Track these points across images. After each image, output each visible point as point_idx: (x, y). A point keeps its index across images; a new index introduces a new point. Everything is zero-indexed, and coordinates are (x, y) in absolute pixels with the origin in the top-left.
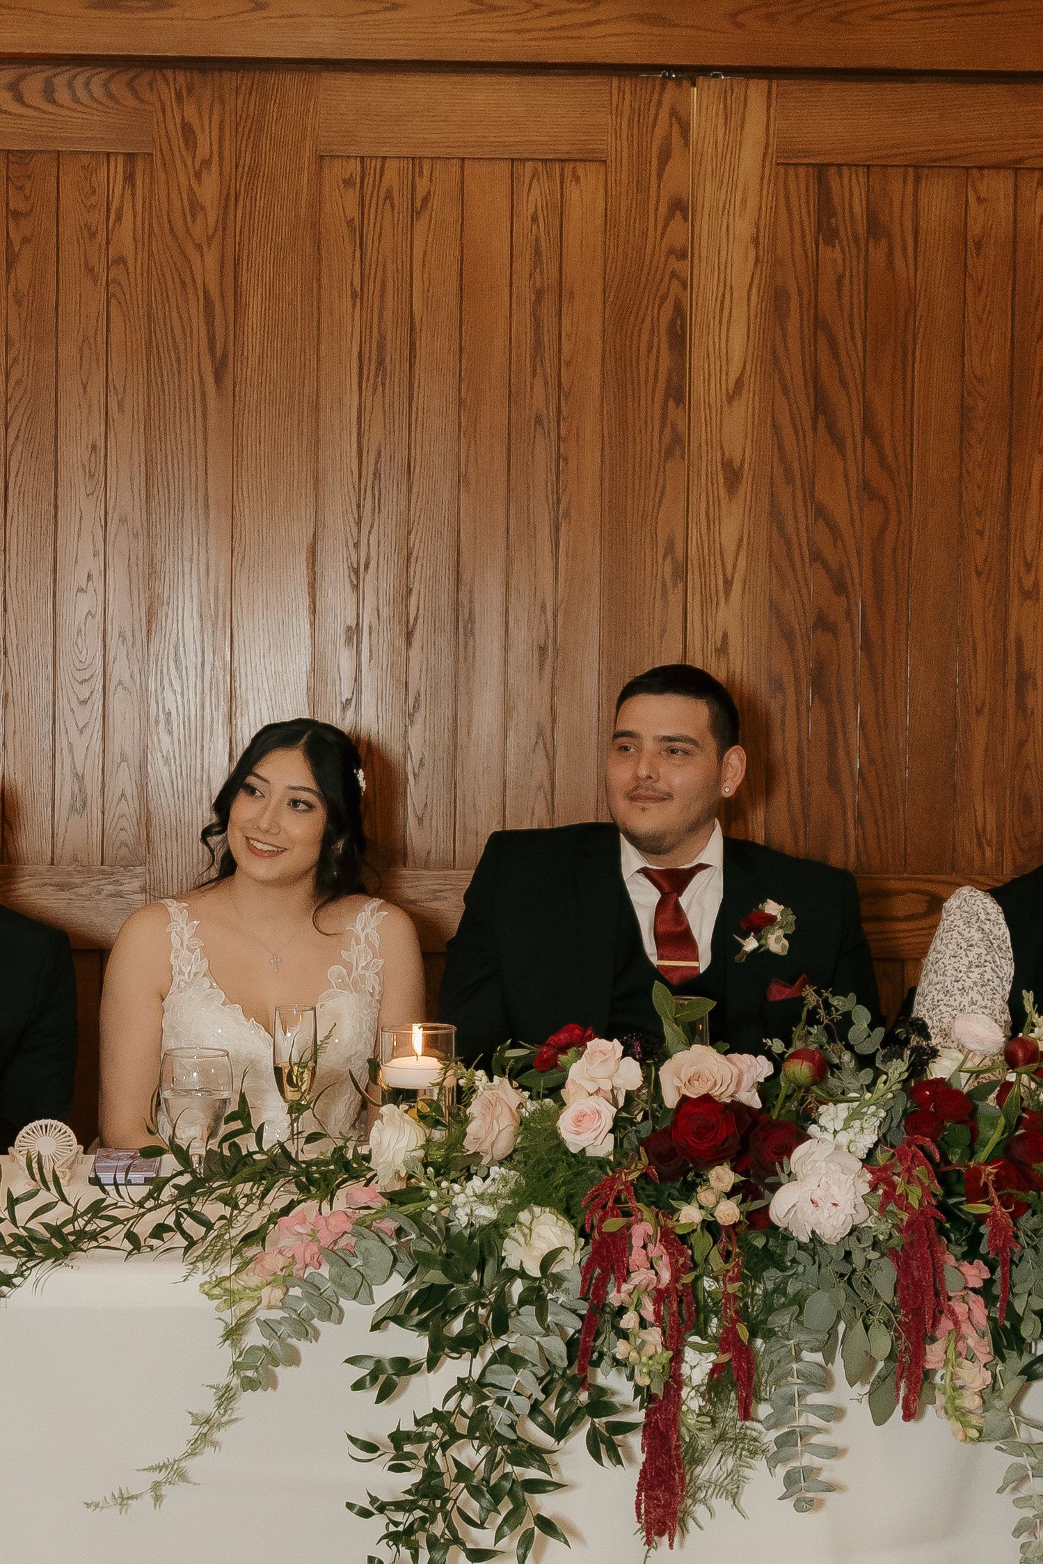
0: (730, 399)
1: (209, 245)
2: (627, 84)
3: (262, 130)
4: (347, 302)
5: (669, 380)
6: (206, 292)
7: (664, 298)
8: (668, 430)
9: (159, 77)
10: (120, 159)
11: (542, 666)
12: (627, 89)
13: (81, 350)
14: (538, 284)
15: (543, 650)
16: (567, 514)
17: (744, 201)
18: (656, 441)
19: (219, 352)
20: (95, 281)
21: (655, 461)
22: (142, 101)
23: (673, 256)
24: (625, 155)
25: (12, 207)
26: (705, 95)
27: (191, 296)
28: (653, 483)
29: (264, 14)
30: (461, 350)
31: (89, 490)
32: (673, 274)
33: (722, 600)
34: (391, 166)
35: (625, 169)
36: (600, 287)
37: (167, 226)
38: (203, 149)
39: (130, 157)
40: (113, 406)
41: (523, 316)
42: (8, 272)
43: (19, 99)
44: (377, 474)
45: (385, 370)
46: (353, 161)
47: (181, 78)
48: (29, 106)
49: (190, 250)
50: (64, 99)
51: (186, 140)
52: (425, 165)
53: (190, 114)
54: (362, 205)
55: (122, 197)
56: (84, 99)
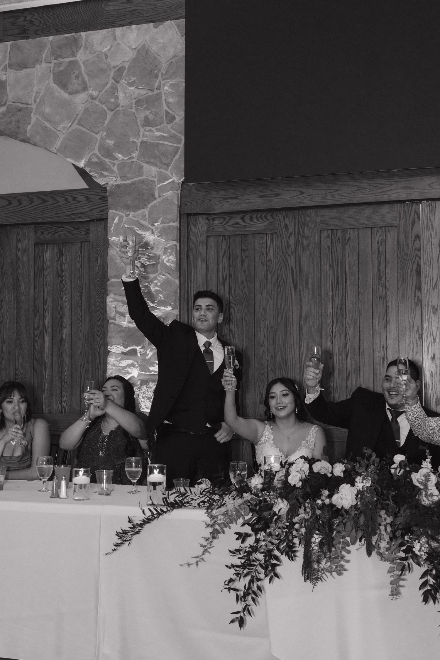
0: (433, 289)
1: (292, 254)
2: (402, 205)
3: (305, 225)
4: (328, 268)
5: (416, 284)
6: (292, 268)
7: (414, 262)
8: (416, 298)
9: (279, 213)
10: (270, 235)
11: (383, 363)
12: (402, 207)
13: (260, 284)
14: (379, 260)
15: (383, 359)
16: (389, 322)
17: (436, 234)
18: (413, 301)
19: (295, 283)
20: (264, 266)
21: (413, 306)
22: (274, 219)
23: (416, 251)
24: (402, 224)
25: (243, 248)
26: (424, 206)
27: (288, 268)
28: (412, 313)
29: (304, 195)
30: (359, 279)
31: (263, 319)
32: (417, 255)
33: (433, 344)
34: (339, 231)
35: (402, 228)
36: (396, 260)
37: (281, 251)
38: (290, 230)
39: (272, 234)
40: (269, 298)
41: (376, 269)
42: (242, 265)
43: (244, 221)
44: (337, 313)
45: (338, 285)
46: (329, 231)
47: (284, 213)
48: (246, 223)
49: (287, 257)
50: (255, 220)
51: (286, 229)
52: (349, 230)
53: (287, 222)
54: (332, 242)
55: (270, 244)
56: (260, 220)
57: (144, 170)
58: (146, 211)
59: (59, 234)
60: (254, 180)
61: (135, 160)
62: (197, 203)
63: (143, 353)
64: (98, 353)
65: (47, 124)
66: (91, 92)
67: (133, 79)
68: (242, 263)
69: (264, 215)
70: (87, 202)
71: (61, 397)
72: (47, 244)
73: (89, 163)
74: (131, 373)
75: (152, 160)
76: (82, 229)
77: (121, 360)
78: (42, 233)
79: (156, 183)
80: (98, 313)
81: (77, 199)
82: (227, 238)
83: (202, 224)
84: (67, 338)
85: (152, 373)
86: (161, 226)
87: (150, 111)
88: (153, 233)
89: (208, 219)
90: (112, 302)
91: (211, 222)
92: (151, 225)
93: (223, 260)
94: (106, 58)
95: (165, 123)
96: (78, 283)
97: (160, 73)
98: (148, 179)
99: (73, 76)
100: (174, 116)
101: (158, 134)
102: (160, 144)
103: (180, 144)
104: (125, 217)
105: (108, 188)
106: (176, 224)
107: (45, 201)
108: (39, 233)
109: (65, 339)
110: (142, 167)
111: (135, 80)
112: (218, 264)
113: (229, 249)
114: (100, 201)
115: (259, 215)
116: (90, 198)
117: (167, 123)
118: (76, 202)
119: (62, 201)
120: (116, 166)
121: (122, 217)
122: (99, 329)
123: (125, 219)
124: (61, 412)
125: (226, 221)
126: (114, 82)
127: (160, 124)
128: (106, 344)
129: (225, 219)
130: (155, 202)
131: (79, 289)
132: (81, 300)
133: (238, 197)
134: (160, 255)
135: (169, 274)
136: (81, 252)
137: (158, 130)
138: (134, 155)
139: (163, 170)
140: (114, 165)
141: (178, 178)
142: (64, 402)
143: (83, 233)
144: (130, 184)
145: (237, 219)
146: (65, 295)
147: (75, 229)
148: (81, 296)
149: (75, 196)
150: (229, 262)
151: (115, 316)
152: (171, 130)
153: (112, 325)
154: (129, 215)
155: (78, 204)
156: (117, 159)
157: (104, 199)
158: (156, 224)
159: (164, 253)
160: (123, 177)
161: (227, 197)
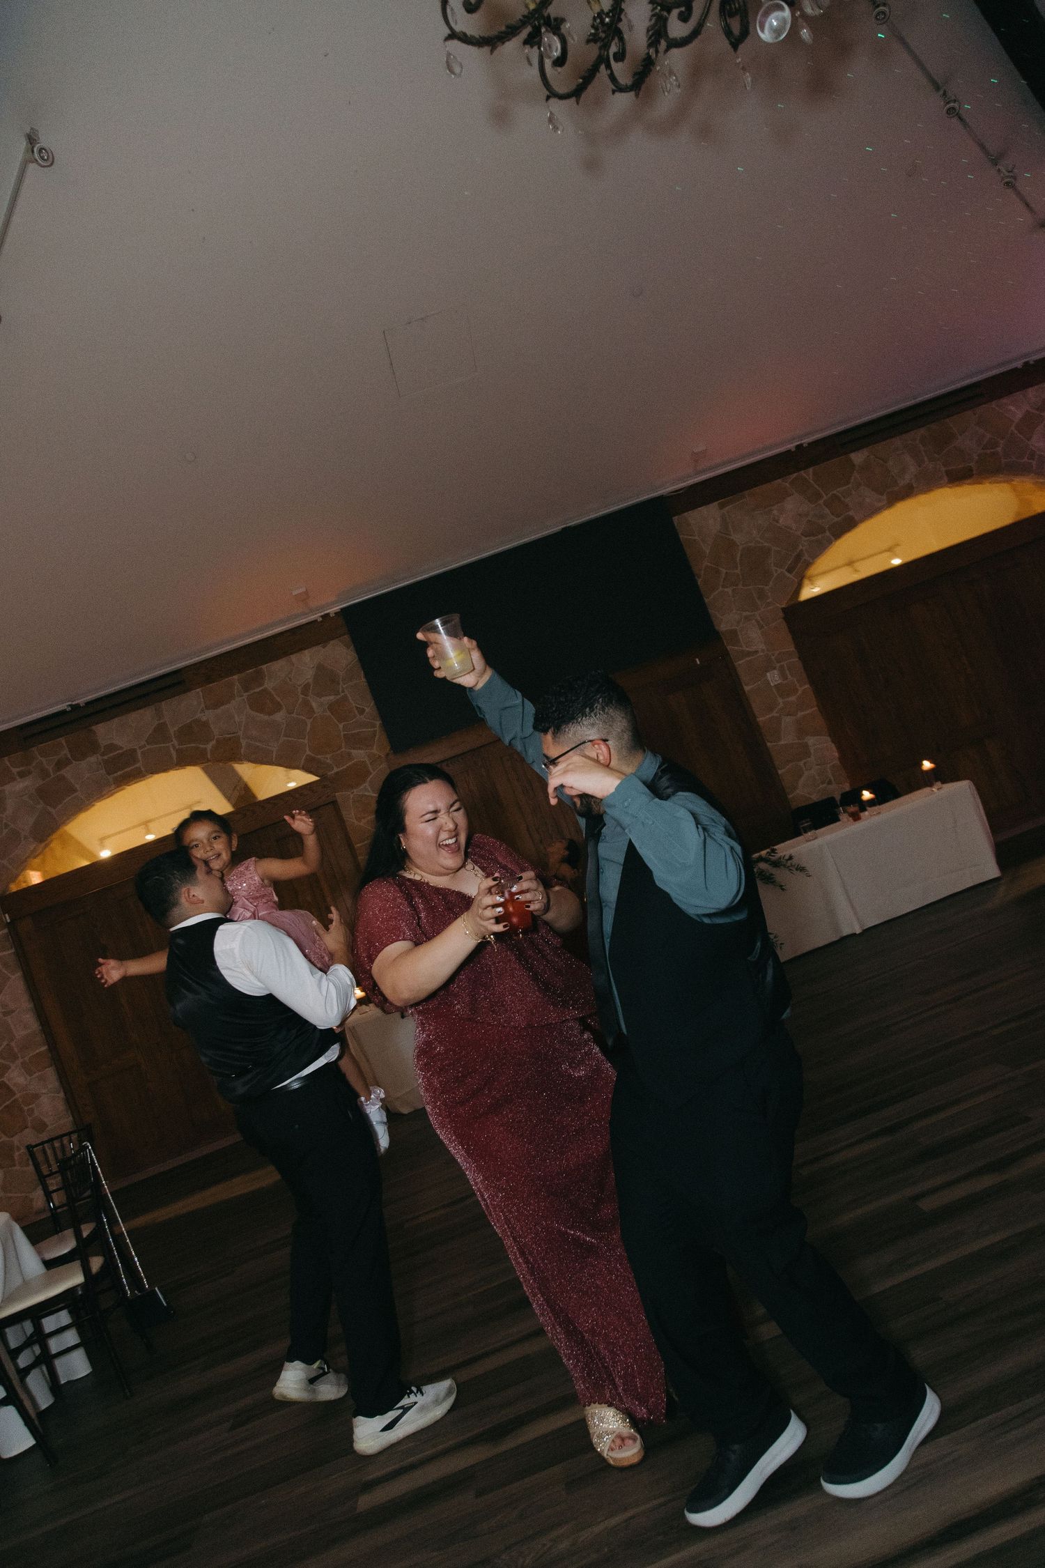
50: (450, 765)
57: (354, 755)
58: (367, 784)
61: (343, 749)
66: (287, 709)
67: (320, 690)
75: (358, 746)
87: (342, 710)
94: (291, 680)
97: (341, 681)
98: (359, 761)
99: (267, 700)
100: (366, 708)
101: (356, 725)
102: (360, 732)
103: (378, 726)
110: (349, 754)
117: (359, 716)
119: (291, 799)
123: (352, 796)
126: (304, 696)
127: (355, 717)
130: (372, 775)
137: (354, 723)
138: (343, 746)
139: (369, 750)
140: (328, 758)
144: (346, 769)
152: (363, 719)
154: (354, 792)
155: (306, 797)
156: (328, 753)
157: (328, 786)
160: (339, 765)
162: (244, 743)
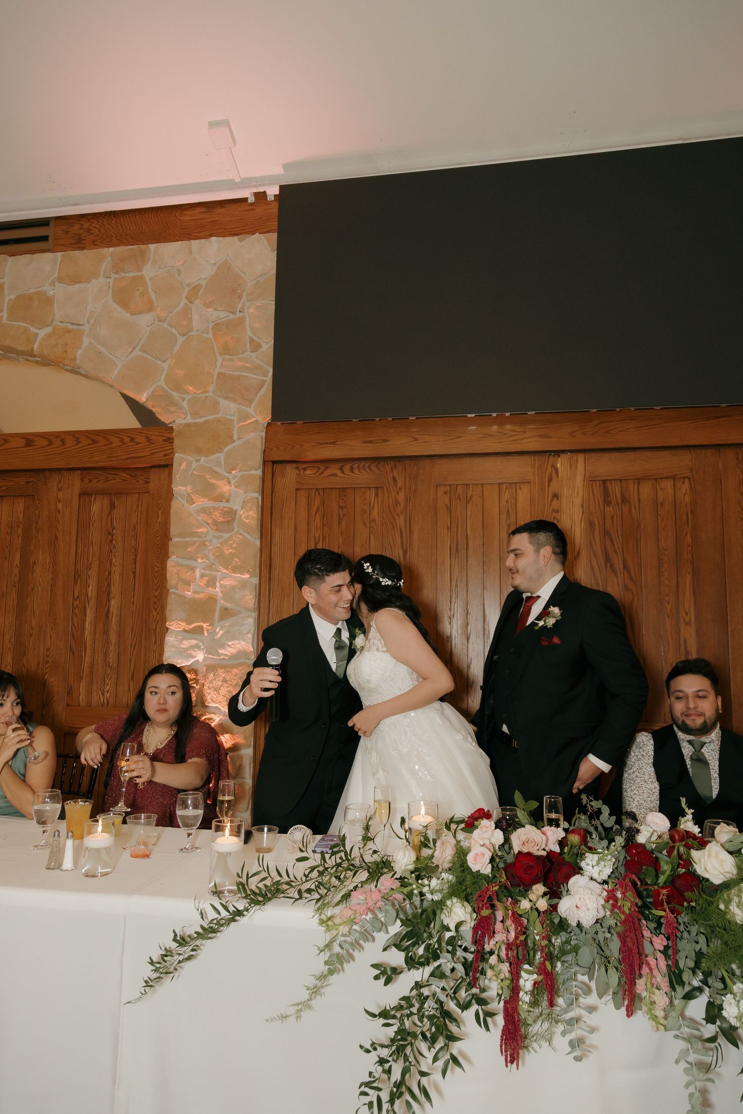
1: (402, 515)
2: (537, 457)
3: (418, 478)
4: (446, 531)
6: (400, 529)
9: (386, 463)
10: (374, 489)
12: (537, 459)
19: (405, 549)
20: (366, 526)
22: (380, 471)
23: (554, 512)
24: (537, 480)
25: (340, 505)
26: (563, 459)
27: (396, 531)
29: (417, 441)
30: (483, 545)
34: (459, 486)
35: (537, 484)
37: (388, 509)
38: (399, 485)
39: (377, 488)
42: (339, 525)
43: (343, 472)
44: (456, 586)
45: (458, 552)
46: (448, 486)
47: (392, 464)
48: (345, 474)
49: (396, 516)
50: (356, 471)
51: (394, 482)
52: (471, 487)
53: (396, 474)
54: (450, 500)
55: (374, 500)
56: (363, 471)
57: (221, 406)
58: (221, 456)
59: (111, 482)
60: (357, 420)
61: (210, 394)
62: (286, 448)
63: (211, 631)
64: (154, 630)
65: (102, 349)
66: (158, 312)
67: (211, 299)
68: (340, 523)
69: (367, 465)
70: (148, 444)
71: (104, 686)
72: (96, 494)
73: (153, 396)
74: (195, 657)
75: (231, 395)
76: (139, 477)
77: (182, 640)
78: (90, 481)
79: (235, 422)
80: (156, 581)
81: (136, 441)
82: (321, 492)
83: (290, 474)
84: (114, 611)
85: (221, 658)
86: (240, 474)
87: (230, 337)
88: (229, 482)
89: (297, 468)
90: (174, 566)
91: (302, 472)
92: (227, 473)
93: (315, 519)
94: (179, 275)
95: (249, 353)
96: (133, 544)
97: (245, 294)
98: (224, 418)
99: (138, 293)
100: (260, 344)
101: (240, 364)
102: (242, 376)
103: (266, 376)
104: (194, 462)
105: (174, 427)
106: (259, 473)
107: (95, 442)
108: (86, 481)
109: (113, 613)
110: (218, 403)
111: (213, 301)
112: (309, 524)
113: (323, 505)
114: (164, 443)
115: (361, 466)
116: (152, 440)
117: (251, 352)
118: (134, 444)
119: (116, 442)
120: (186, 400)
121: (192, 463)
122: (156, 600)
123: (194, 465)
124: (102, 705)
125: (320, 471)
126: (187, 302)
127: (243, 352)
128: (164, 620)
129: (319, 468)
130: (234, 445)
131: (133, 551)
132: (135, 563)
133: (336, 442)
134: (236, 510)
135: (248, 533)
136: (138, 506)
137: (240, 360)
138: (211, 388)
139: (243, 407)
140: (183, 400)
141: (263, 417)
142: (108, 692)
143: (141, 482)
144: (203, 423)
145: (334, 469)
146: (116, 558)
147: (132, 477)
148: (135, 560)
149: (132, 436)
150: (323, 522)
151: (177, 584)
152: (256, 360)
153: (173, 596)
154: (200, 460)
155: (137, 446)
156: (187, 392)
157: (170, 440)
158: (233, 472)
159: (242, 508)
160: (195, 414)
161: (324, 441)
162: (86, 341)
